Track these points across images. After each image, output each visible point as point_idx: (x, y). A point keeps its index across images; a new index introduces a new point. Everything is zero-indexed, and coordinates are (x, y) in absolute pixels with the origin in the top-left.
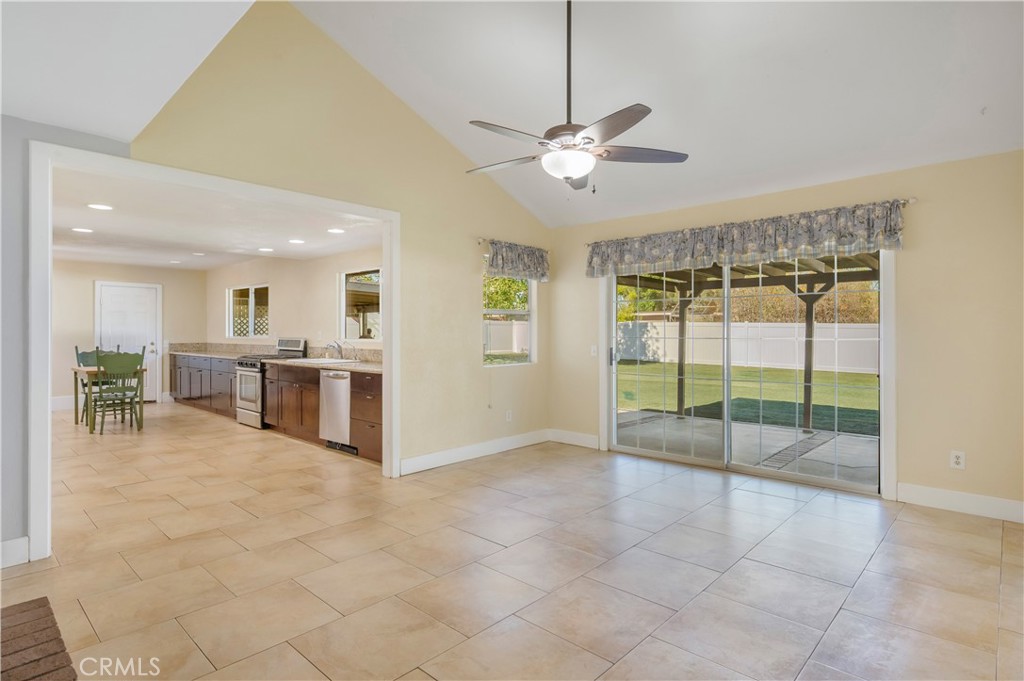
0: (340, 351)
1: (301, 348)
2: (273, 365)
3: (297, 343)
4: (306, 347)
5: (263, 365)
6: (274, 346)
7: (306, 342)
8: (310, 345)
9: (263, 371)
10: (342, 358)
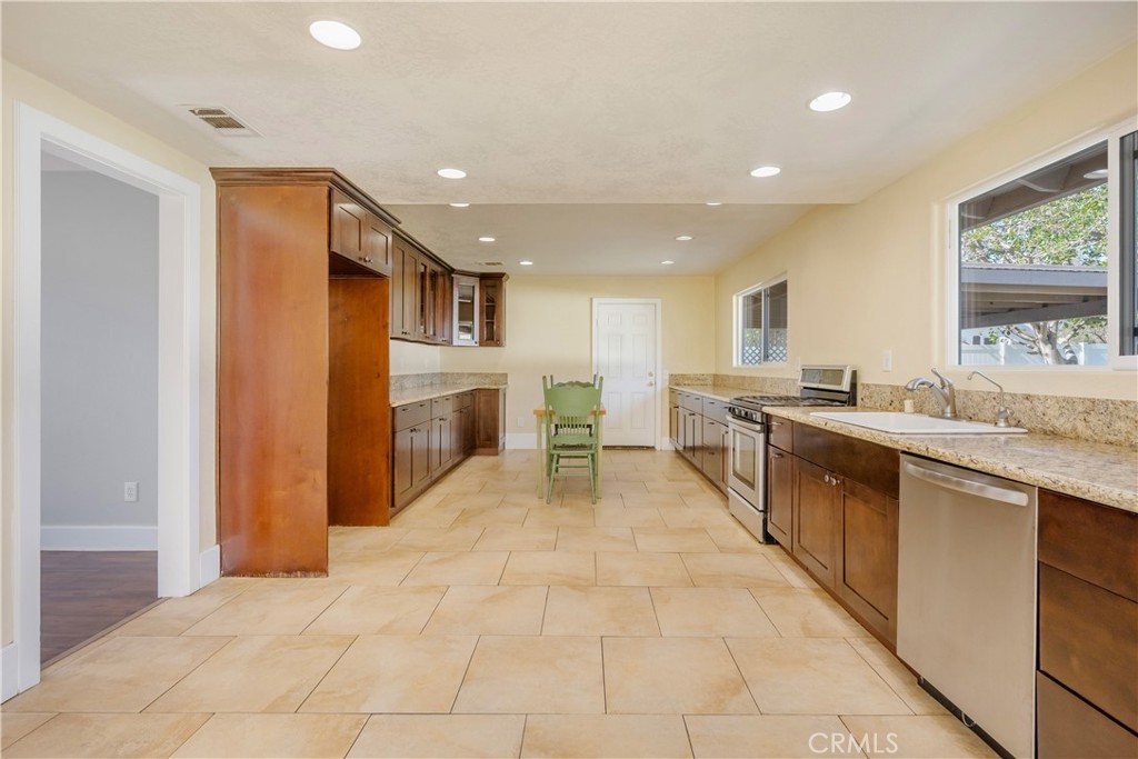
0: (950, 399)
1: (846, 386)
2: (784, 421)
3: (837, 374)
4: (854, 385)
5: (768, 417)
6: (795, 381)
7: (854, 374)
8: (862, 380)
9: (767, 430)
10: (956, 416)
